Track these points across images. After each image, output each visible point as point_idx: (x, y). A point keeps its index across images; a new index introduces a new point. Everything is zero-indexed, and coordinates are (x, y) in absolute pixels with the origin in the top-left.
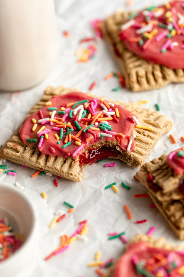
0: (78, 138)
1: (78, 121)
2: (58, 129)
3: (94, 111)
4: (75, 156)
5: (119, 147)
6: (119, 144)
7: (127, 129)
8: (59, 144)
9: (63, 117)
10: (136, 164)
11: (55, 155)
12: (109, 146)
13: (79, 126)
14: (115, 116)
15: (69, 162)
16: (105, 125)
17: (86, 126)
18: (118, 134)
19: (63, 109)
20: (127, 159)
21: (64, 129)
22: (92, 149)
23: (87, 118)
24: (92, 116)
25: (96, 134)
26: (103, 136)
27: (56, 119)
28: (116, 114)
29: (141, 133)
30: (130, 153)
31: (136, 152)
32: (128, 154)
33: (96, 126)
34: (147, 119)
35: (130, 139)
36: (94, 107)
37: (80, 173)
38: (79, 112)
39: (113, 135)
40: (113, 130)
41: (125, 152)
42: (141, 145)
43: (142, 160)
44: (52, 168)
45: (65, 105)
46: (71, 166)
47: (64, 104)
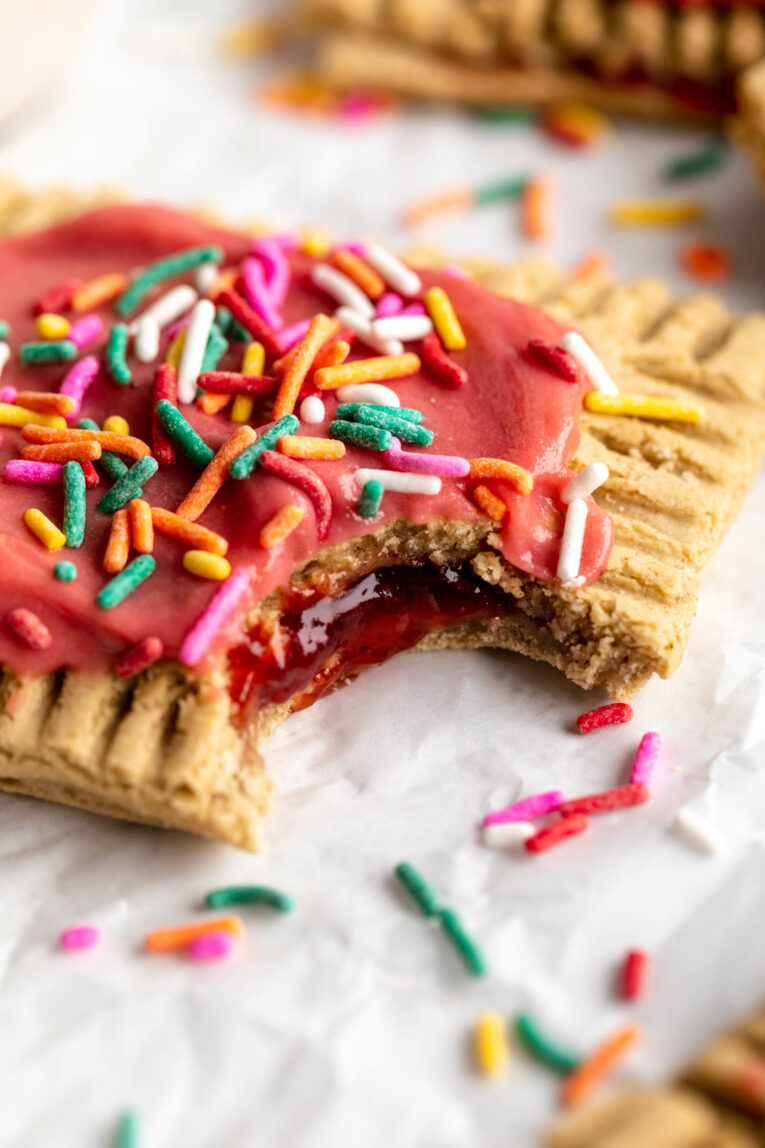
0: (198, 521)
1: (179, 403)
2: (47, 469)
3: (276, 320)
4: (203, 659)
5: (496, 560)
6: (494, 540)
7: (537, 424)
8: (68, 580)
9: (66, 386)
10: (634, 666)
11: (52, 662)
12: (425, 556)
13: (196, 436)
14: (436, 343)
15: (157, 704)
16: (376, 412)
17: (250, 433)
18: (484, 468)
19: (53, 324)
20: (560, 636)
21: (86, 472)
22: (308, 593)
23: (239, 368)
24: (272, 354)
25: (325, 483)
26: (381, 491)
27: (14, 402)
28: (436, 332)
29: (632, 445)
30: (581, 595)
31: (623, 586)
32: (566, 604)
33: (316, 425)
34: (653, 349)
35: (565, 497)
36: (270, 297)
37: (244, 774)
38: (172, 334)
39: (450, 479)
40: (435, 441)
41: (548, 593)
42: (648, 528)
43: (673, 637)
44: (34, 758)
45: (60, 300)
46: (172, 731)
47: (53, 294)
